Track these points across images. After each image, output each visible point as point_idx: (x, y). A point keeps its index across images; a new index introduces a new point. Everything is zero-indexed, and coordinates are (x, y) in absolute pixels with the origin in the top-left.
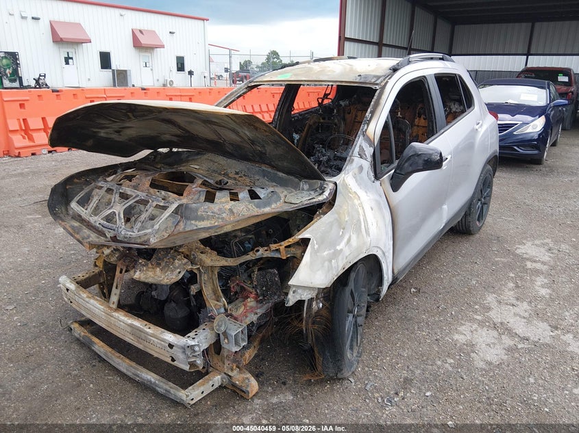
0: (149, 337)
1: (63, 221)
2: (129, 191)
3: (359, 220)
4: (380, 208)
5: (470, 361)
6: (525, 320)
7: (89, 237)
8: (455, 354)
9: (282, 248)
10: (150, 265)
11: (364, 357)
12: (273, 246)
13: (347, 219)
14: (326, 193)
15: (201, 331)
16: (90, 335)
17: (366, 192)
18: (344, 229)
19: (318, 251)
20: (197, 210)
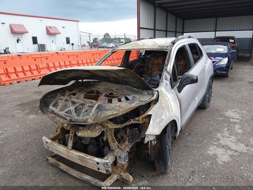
0: (88, 160)
1: (47, 114)
2: (75, 100)
3: (168, 106)
4: (175, 100)
5: (216, 162)
6: (235, 143)
7: (60, 120)
8: (209, 159)
9: (140, 119)
10: (85, 130)
11: (173, 163)
12: (137, 119)
13: (164, 105)
14: (155, 96)
15: (109, 156)
16: (57, 162)
17: (170, 94)
18: (163, 110)
19: (155, 119)
20: (106, 107)
